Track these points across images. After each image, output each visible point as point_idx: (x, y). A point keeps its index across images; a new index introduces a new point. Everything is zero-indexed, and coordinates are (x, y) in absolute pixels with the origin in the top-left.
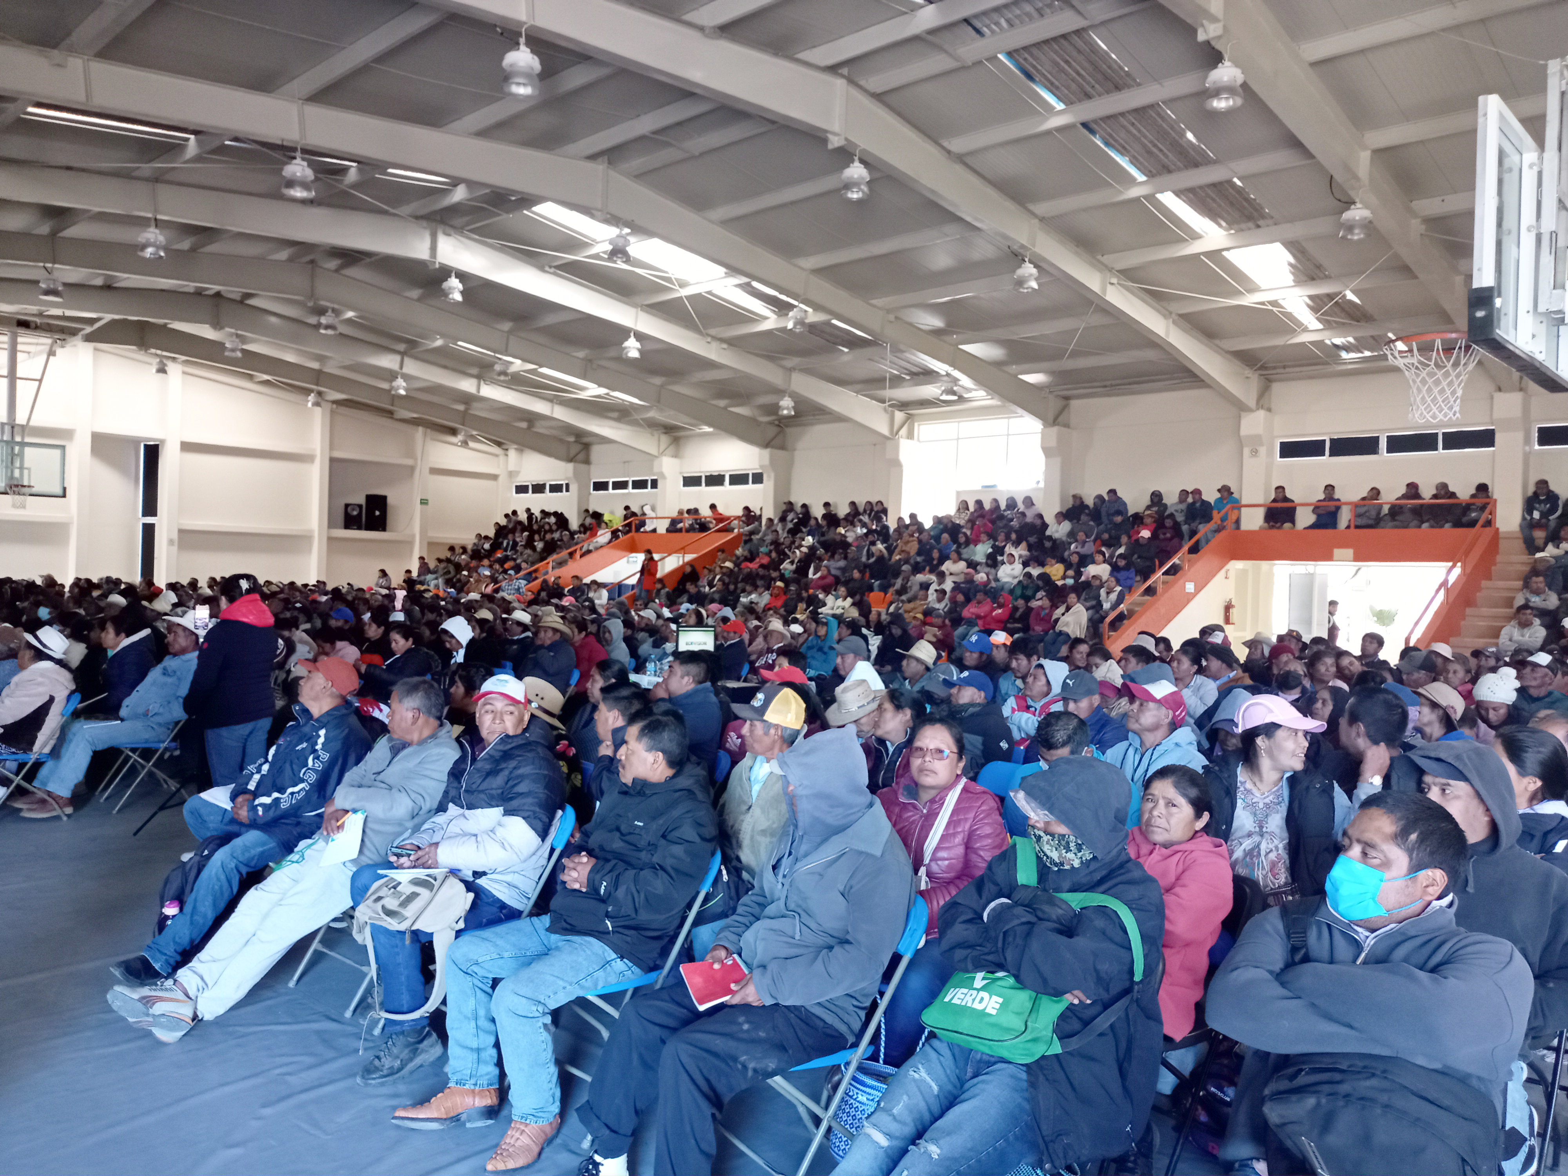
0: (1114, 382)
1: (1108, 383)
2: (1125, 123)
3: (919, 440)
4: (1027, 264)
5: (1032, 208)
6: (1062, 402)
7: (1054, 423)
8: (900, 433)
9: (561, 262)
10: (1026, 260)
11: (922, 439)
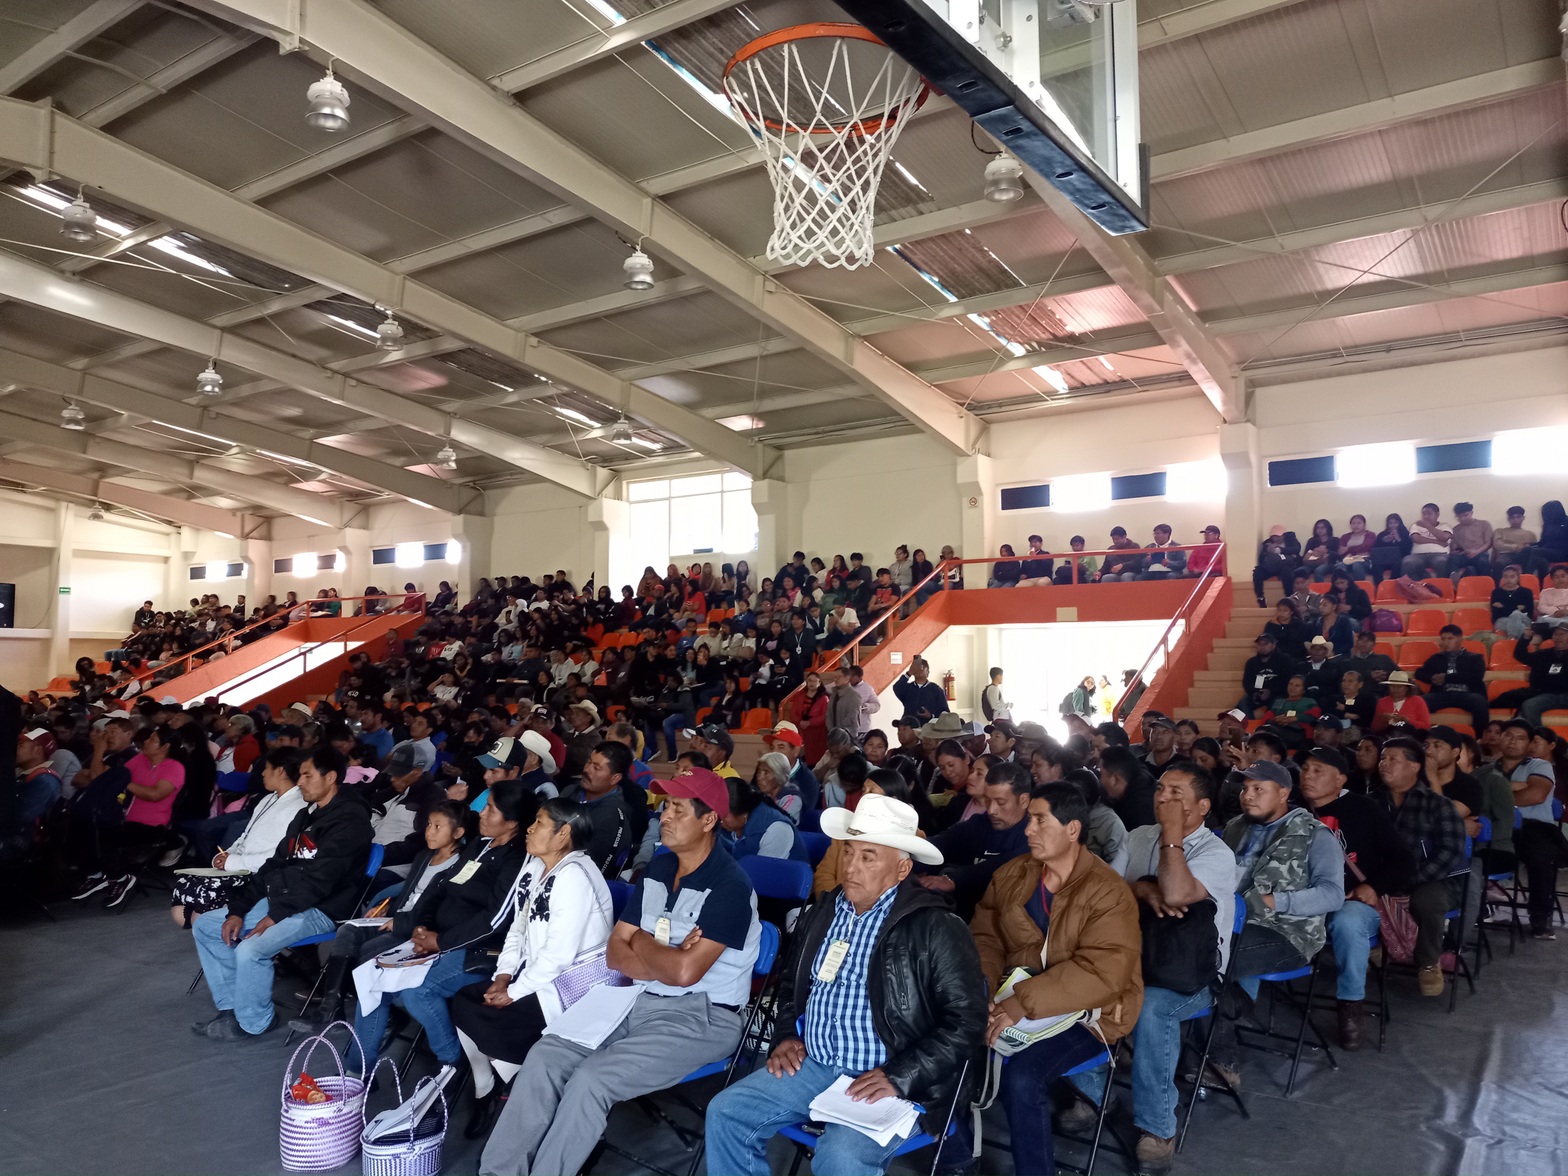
1: (820, 429)
2: (706, 44)
3: (628, 501)
4: (639, 253)
5: (644, 185)
6: (772, 454)
7: (765, 475)
8: (604, 492)
9: (84, 266)
10: (638, 248)
11: (631, 499)
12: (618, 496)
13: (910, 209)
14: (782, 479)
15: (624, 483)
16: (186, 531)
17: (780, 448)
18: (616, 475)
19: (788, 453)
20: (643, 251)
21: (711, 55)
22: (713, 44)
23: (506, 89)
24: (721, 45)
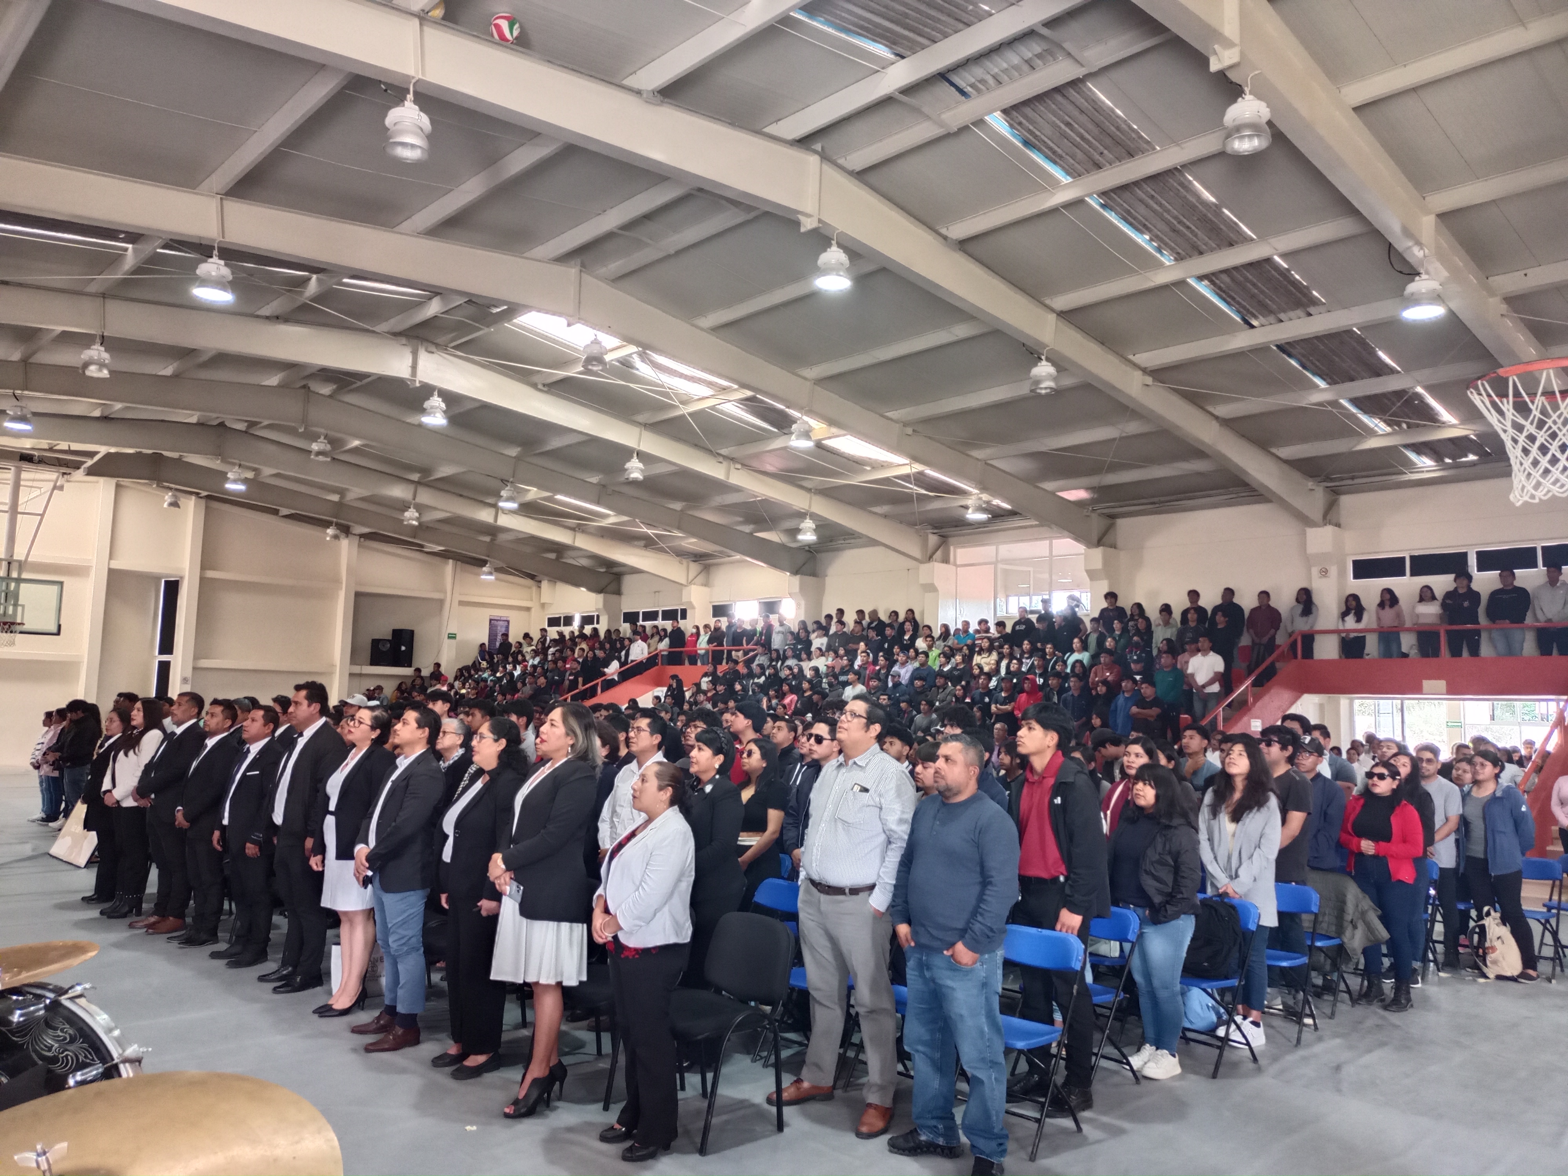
0: (1162, 499)
1: (1156, 500)
2: (1143, 196)
3: (955, 565)
4: (1044, 363)
5: (1048, 302)
6: (1107, 522)
7: (1099, 543)
8: (934, 557)
9: (554, 379)
10: (1043, 357)
11: (958, 563)
12: (946, 560)
13: (1299, 312)
14: (1114, 546)
15: (952, 548)
16: (545, 584)
17: (1113, 517)
18: (944, 540)
19: (1120, 522)
20: (1048, 359)
21: (1141, 201)
22: (1146, 193)
23: (954, 238)
24: (1153, 193)
